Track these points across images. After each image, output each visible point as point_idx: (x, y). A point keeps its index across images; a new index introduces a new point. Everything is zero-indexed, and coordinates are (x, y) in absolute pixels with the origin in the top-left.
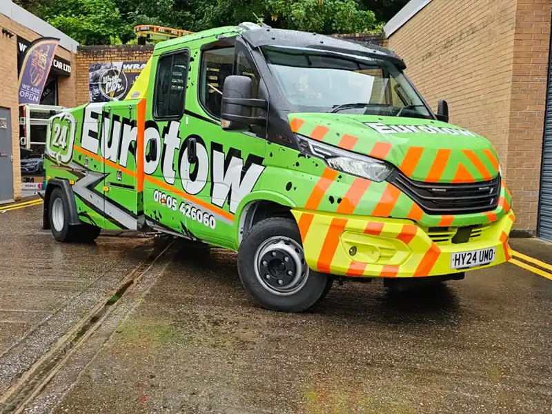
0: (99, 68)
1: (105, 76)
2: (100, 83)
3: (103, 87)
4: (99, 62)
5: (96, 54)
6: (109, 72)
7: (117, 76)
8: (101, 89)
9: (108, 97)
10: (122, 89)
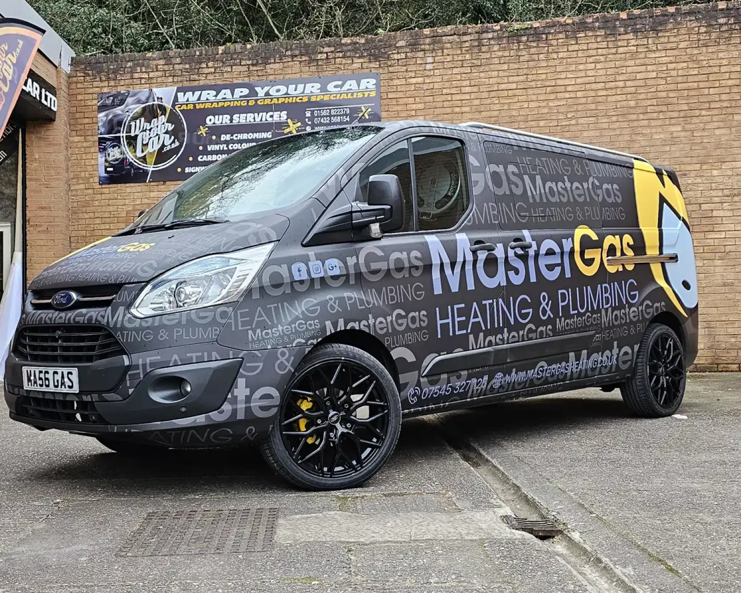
0: (122, 102)
1: (134, 119)
2: (123, 134)
3: (129, 144)
4: (122, 90)
5: (115, 72)
6: (144, 109)
7: (163, 119)
8: (125, 148)
9: (142, 166)
10: (173, 146)
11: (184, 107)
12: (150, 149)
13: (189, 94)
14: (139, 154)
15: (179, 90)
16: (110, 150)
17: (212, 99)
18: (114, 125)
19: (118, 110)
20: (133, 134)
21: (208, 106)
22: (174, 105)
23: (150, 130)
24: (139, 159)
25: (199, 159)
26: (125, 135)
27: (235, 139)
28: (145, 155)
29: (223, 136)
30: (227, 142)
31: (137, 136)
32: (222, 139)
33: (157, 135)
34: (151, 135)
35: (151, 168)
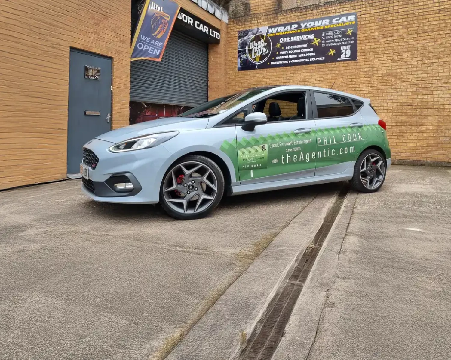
0: (247, 34)
1: (251, 41)
2: (247, 49)
3: (249, 53)
4: (247, 29)
5: (245, 21)
6: (255, 37)
7: (262, 41)
8: (248, 55)
9: (254, 62)
10: (267, 53)
11: (271, 35)
12: (257, 55)
13: (273, 29)
14: (253, 57)
15: (269, 27)
16: (242, 56)
17: (282, 30)
18: (244, 45)
19: (245, 38)
20: (251, 48)
21: (281, 34)
22: (267, 34)
23: (257, 46)
24: (253, 59)
25: (277, 58)
26: (248, 49)
27: (292, 48)
28: (255, 58)
29: (286, 47)
30: (288, 50)
31: (252, 49)
32: (286, 49)
33: (260, 48)
34: (258, 48)
35: (257, 63)
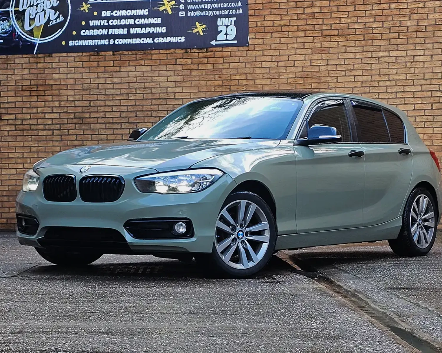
2: (11, 9)
3: (18, 18)
8: (14, 22)
9: (29, 38)
10: (58, 21)
12: (37, 23)
14: (27, 28)
18: (4, 1)
20: (21, 9)
23: (37, 6)
24: (26, 32)
25: (82, 34)
26: (13, 9)
27: (115, 15)
28: (32, 29)
29: (103, 12)
30: (108, 19)
31: (24, 11)
32: (103, 15)
33: (43, 10)
34: (38, 11)
35: (38, 41)
